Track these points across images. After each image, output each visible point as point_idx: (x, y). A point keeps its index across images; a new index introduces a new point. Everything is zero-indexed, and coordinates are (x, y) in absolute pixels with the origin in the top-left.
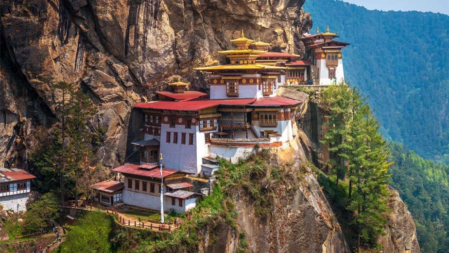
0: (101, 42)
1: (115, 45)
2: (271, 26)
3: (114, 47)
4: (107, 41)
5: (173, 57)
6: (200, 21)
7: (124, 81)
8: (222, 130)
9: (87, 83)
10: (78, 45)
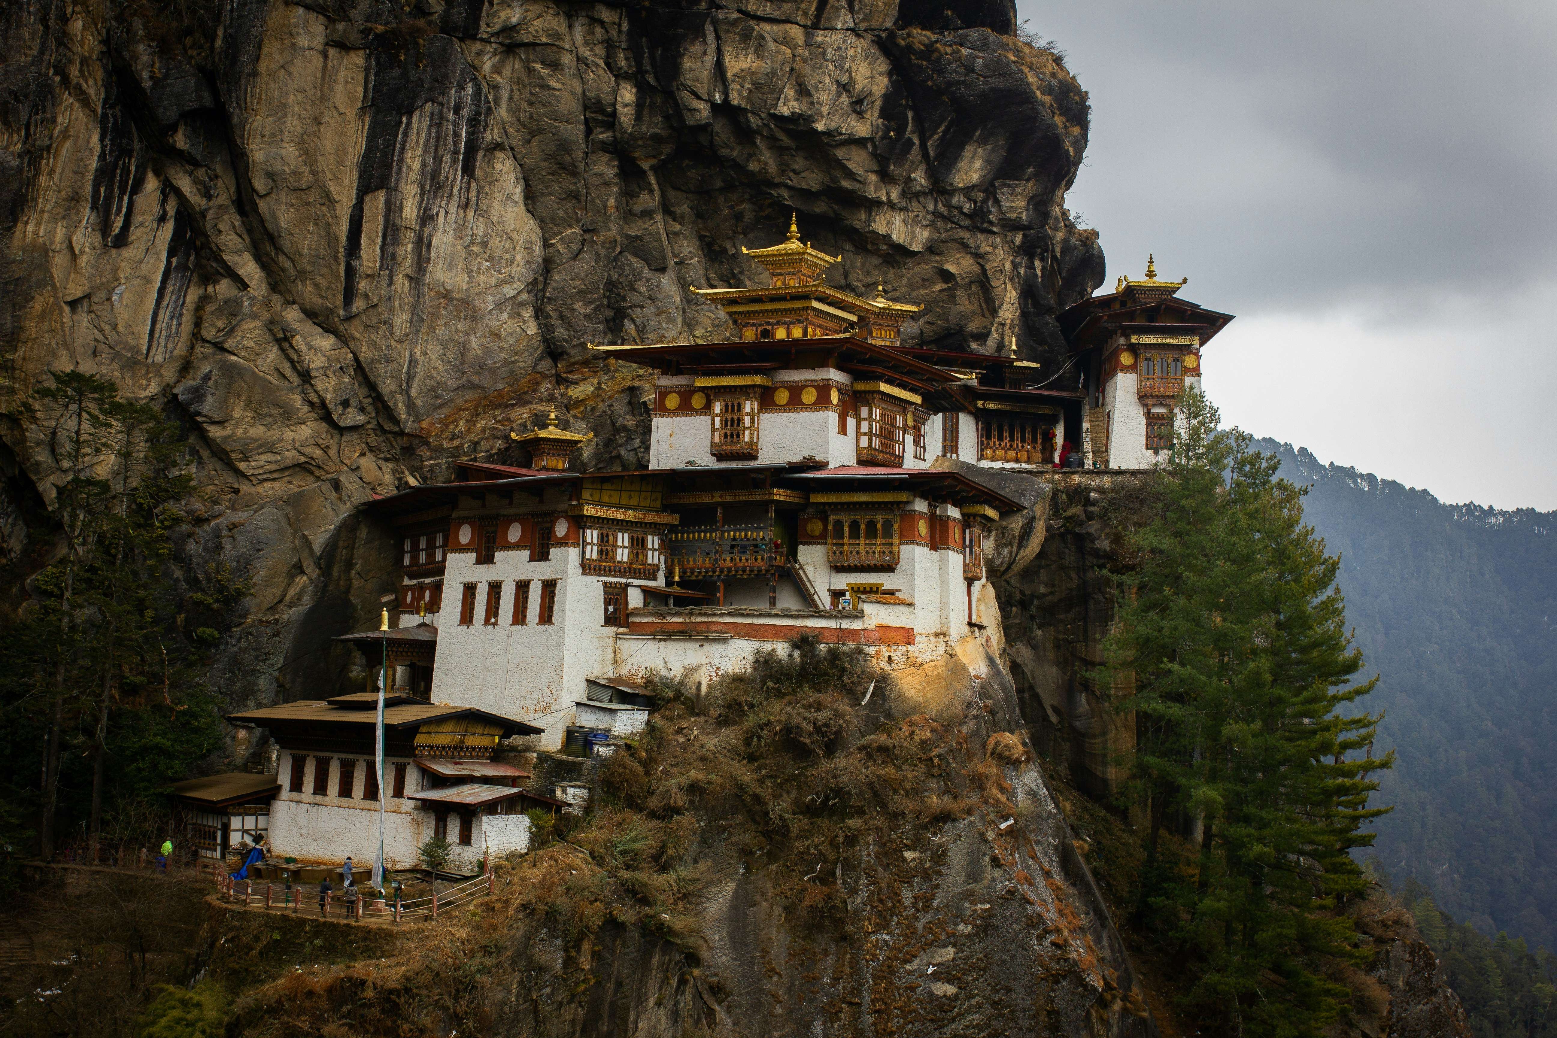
0: (258, 258)
1: (308, 268)
2: (931, 249)
3: (302, 274)
4: (278, 249)
5: (532, 328)
6: (646, 200)
7: (331, 406)
8: (677, 579)
9: (190, 402)
10: (169, 262)
